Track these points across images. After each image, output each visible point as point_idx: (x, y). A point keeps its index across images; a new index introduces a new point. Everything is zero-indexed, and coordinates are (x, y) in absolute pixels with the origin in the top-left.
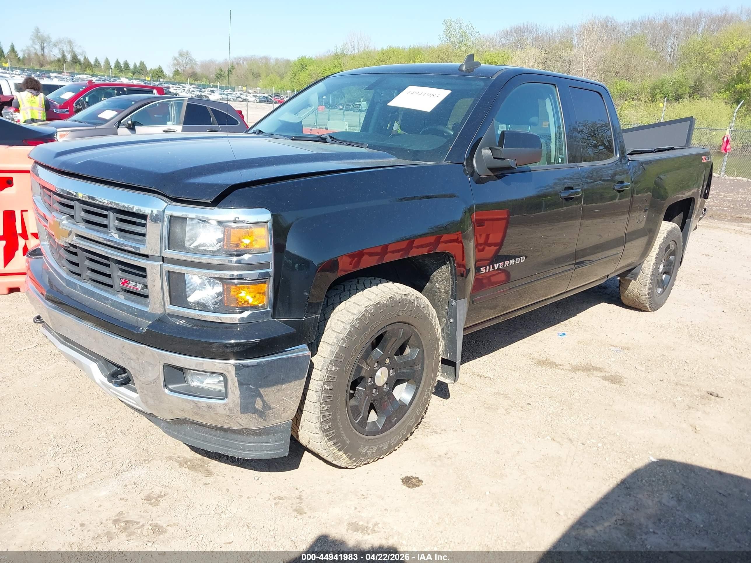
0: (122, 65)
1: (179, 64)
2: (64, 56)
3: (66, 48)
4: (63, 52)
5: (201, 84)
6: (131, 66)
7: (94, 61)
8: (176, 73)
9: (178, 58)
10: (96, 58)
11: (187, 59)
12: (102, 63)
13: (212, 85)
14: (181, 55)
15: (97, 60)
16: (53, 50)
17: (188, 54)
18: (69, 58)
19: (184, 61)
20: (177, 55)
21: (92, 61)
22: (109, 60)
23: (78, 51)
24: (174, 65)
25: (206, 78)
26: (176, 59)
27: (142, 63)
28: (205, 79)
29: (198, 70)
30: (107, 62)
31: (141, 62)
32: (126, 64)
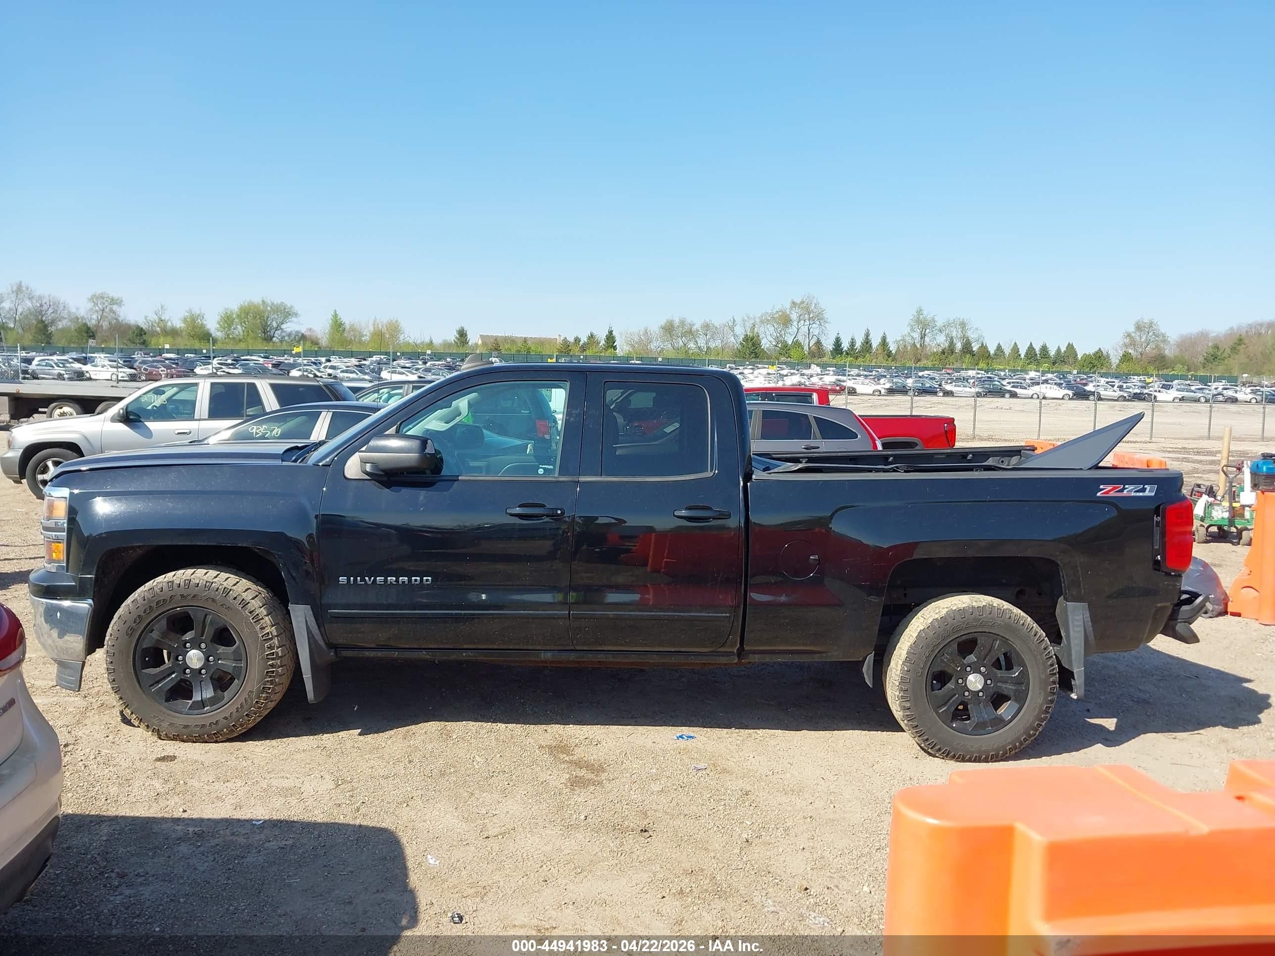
0: (1038, 352)
1: (1133, 343)
2: (952, 344)
3: (955, 333)
4: (952, 338)
5: (1171, 373)
6: (1052, 353)
7: (995, 348)
8: (1126, 358)
9: (1133, 335)
10: (999, 344)
11: (1150, 334)
12: (1007, 351)
13: (1192, 376)
14: (1139, 328)
15: (999, 348)
16: (938, 337)
17: (1151, 326)
18: (959, 346)
19: (1144, 337)
20: (1132, 329)
21: (992, 350)
22: (1019, 347)
23: (972, 335)
24: (1126, 345)
25: (1182, 364)
26: (1129, 335)
27: (1070, 347)
28: (1179, 366)
29: (1168, 352)
30: (1015, 349)
31: (1069, 344)
32: (1044, 349)
